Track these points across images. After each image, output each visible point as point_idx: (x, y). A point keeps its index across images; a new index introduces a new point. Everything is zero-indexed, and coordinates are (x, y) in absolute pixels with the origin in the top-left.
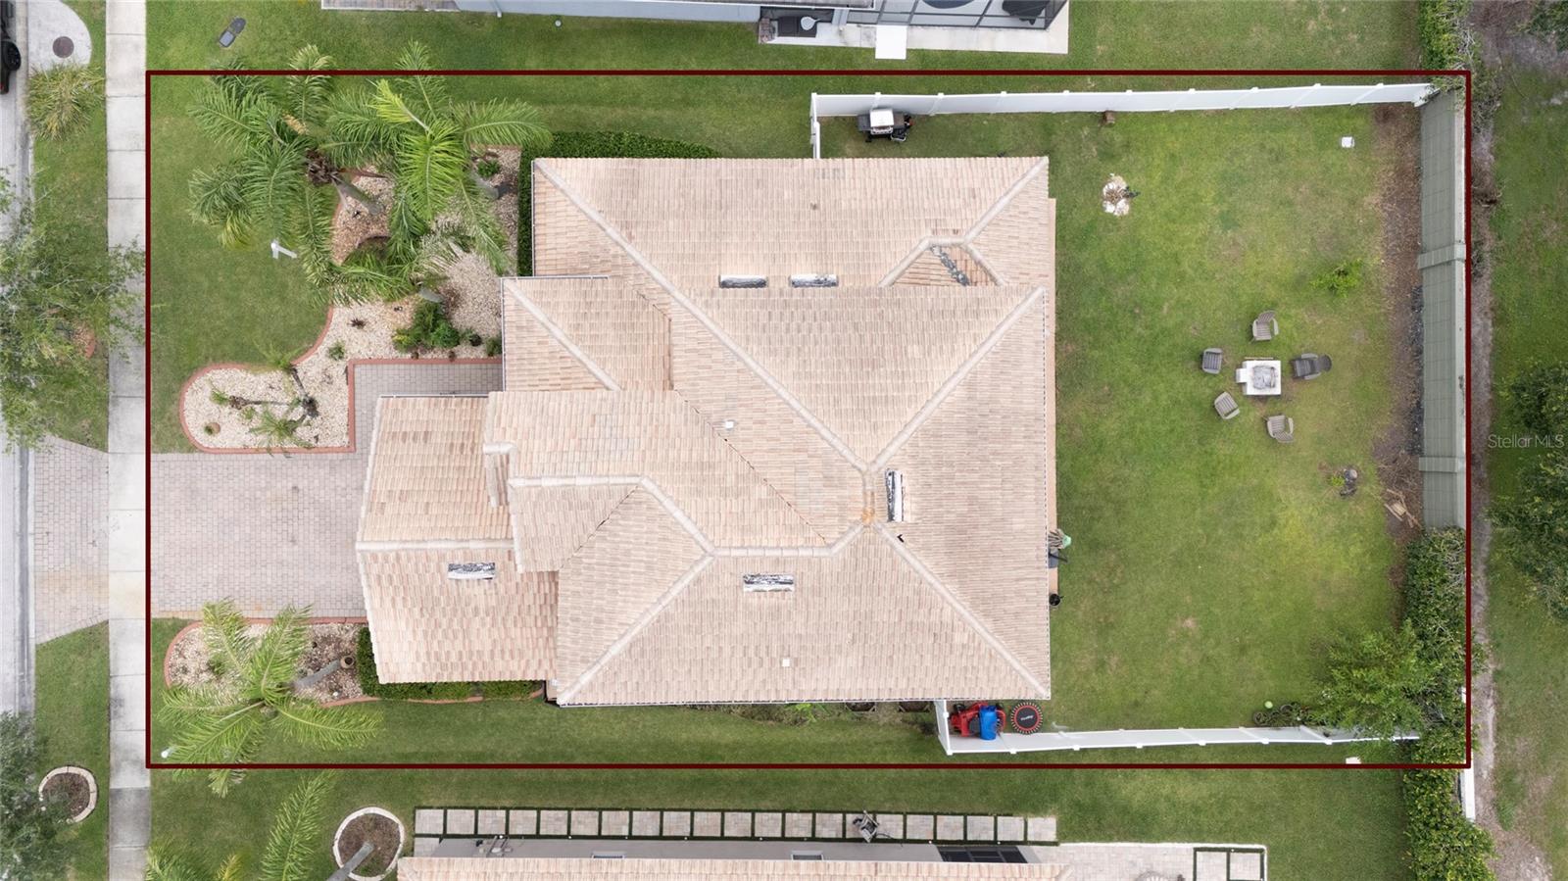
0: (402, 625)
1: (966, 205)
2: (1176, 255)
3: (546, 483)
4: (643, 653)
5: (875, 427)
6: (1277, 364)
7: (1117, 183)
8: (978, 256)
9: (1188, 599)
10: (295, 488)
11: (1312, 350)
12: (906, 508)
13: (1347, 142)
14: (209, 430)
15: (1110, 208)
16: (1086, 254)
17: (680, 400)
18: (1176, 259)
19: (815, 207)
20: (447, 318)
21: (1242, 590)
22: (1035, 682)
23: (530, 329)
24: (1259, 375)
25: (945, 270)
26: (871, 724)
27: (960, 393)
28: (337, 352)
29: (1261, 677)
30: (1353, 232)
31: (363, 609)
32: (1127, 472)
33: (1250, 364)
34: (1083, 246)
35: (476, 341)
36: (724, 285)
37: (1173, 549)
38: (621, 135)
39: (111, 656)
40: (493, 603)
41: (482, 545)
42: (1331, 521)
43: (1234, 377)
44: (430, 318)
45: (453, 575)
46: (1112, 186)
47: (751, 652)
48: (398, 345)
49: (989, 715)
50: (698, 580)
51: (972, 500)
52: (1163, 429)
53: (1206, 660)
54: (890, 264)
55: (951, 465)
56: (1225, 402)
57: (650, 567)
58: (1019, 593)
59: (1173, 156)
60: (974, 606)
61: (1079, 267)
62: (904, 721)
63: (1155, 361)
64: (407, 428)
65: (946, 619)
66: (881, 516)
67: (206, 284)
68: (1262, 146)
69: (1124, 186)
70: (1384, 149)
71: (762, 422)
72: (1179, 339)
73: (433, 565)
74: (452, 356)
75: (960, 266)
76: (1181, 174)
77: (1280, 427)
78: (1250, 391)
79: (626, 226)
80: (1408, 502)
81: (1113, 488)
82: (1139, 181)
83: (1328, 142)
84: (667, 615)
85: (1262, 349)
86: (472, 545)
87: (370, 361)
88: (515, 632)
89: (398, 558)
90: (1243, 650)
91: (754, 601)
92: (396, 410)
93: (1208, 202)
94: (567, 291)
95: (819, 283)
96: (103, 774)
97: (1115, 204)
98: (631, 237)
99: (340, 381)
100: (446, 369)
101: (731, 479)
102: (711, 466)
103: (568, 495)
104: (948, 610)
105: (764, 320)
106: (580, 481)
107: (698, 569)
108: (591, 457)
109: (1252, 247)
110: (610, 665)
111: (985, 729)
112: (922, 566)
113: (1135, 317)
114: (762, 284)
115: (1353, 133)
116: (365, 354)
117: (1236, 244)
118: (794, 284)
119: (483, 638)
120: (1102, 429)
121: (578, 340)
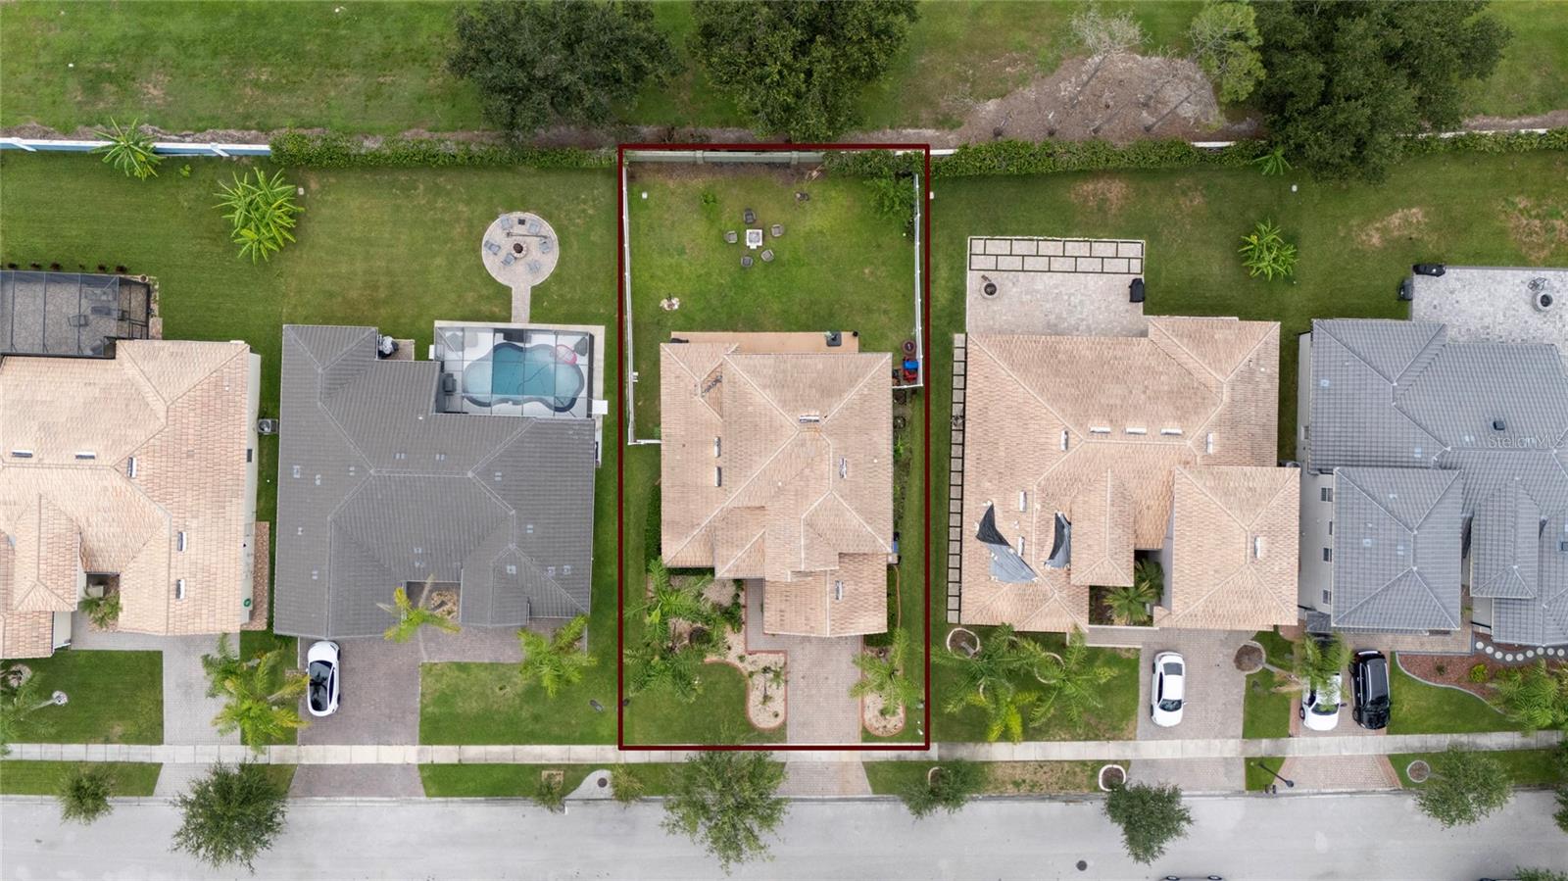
0: (862, 621)
1: (682, 381)
2: (698, 277)
3: (803, 556)
4: (871, 518)
5: (782, 426)
6: (748, 231)
7: (664, 303)
8: (706, 376)
9: (856, 272)
10: (803, 678)
11: (742, 214)
12: (814, 415)
13: (645, 196)
14: (777, 715)
15: (676, 307)
16: (697, 318)
17: (769, 504)
18: (699, 276)
19: (684, 446)
20: (727, 609)
21: (851, 247)
22: (884, 360)
23: (738, 567)
24: (753, 239)
25: (712, 390)
26: (912, 417)
27: (768, 391)
28: (741, 658)
29: (891, 238)
30: (687, 194)
31: (857, 636)
32: (797, 300)
33: (748, 244)
34: (694, 320)
35: (738, 595)
36: (720, 485)
37: (833, 278)
38: (647, 530)
39: (878, 760)
40: (852, 582)
41: (828, 585)
42: (820, 205)
43: (754, 250)
44: (727, 615)
45: (840, 598)
46: (666, 306)
47: (871, 475)
48: (739, 631)
49: (907, 365)
50: (842, 496)
51: (810, 387)
52: (777, 283)
53: (883, 263)
54: (711, 415)
55: (796, 396)
56: (766, 256)
57: (837, 515)
58: (848, 366)
59: (651, 277)
60: (853, 386)
61: (703, 321)
62: (911, 402)
63: (747, 286)
64: (778, 619)
65: (858, 397)
66: (817, 425)
67: (711, 718)
68: (647, 235)
69: (666, 300)
70: (647, 179)
71: (779, 471)
72: (736, 275)
73: (837, 606)
74: (744, 607)
75: (709, 384)
76: (659, 273)
77: (777, 230)
78: (760, 244)
79: (693, 526)
80: (812, 169)
81: (805, 306)
82: (663, 293)
83: (645, 204)
84: (856, 509)
85: (741, 237)
86: (828, 589)
87: (746, 643)
88: (865, 574)
89: (833, 620)
90: (879, 246)
91: (850, 474)
92: (771, 625)
93: (673, 261)
94: (721, 551)
95: (719, 445)
96: (931, 764)
97: (674, 305)
98: (698, 524)
99: (755, 657)
100: (750, 610)
101: (802, 483)
102: (797, 491)
103: (807, 547)
104: (854, 397)
105: (737, 469)
106: (802, 543)
107: (837, 496)
108: (792, 539)
109: (693, 241)
110: (875, 531)
111: (914, 367)
112: (837, 407)
113: (726, 296)
114: (719, 469)
115: (640, 192)
116: (742, 646)
117: (692, 248)
118: (719, 455)
119: (867, 587)
120: (777, 311)
121: (743, 546)
